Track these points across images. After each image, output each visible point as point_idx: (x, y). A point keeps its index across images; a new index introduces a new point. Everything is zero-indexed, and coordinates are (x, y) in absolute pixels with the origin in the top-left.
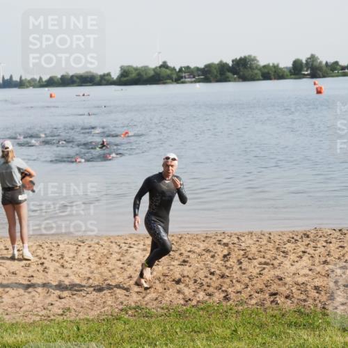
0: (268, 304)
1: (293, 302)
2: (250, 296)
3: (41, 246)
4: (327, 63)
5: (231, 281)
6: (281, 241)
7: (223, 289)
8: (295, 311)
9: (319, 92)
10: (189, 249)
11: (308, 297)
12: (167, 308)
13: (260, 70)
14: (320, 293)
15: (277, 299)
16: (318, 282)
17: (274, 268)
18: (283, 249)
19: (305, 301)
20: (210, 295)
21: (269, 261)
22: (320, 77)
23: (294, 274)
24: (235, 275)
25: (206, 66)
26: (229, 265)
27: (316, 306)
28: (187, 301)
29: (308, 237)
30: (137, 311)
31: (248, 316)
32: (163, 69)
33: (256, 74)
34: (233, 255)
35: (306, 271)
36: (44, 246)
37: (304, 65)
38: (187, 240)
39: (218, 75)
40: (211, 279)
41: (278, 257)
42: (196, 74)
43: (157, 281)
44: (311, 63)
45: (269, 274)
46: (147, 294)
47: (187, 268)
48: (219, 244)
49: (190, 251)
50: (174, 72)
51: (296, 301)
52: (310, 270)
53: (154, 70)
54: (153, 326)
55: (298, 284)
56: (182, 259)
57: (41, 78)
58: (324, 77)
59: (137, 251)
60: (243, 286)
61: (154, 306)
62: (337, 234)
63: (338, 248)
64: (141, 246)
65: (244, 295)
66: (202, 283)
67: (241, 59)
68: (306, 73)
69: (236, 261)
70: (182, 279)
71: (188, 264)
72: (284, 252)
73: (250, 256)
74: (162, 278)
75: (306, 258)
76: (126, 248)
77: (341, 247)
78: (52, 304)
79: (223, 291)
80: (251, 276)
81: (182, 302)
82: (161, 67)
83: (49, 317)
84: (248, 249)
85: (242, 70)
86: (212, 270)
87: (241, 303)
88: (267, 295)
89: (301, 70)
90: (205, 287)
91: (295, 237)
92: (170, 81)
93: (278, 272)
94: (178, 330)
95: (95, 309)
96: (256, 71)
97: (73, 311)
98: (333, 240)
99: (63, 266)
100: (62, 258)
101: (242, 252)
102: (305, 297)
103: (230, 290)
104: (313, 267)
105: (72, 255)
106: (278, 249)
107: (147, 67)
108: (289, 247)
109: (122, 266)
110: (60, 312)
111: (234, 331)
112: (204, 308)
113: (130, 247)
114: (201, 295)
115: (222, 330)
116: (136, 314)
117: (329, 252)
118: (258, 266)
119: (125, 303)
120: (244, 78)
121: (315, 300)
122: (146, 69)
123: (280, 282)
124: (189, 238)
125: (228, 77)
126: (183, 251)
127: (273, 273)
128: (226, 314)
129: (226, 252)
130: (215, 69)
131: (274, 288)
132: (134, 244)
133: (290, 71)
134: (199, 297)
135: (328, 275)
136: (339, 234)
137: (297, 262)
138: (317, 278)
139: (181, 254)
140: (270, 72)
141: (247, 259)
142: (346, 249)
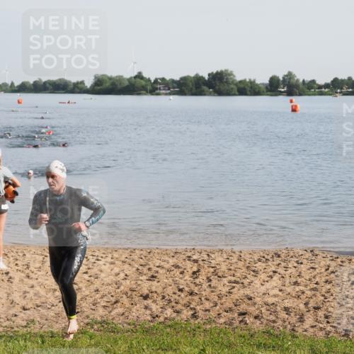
0: (236, 323)
1: (262, 323)
2: (219, 314)
3: (6, 255)
4: (304, 81)
5: (200, 299)
6: (251, 260)
7: (192, 306)
8: (264, 332)
9: (294, 110)
10: (157, 265)
11: (277, 317)
12: (134, 324)
13: (236, 85)
14: (289, 315)
15: (247, 319)
16: (287, 303)
17: (244, 287)
18: (253, 268)
19: (274, 322)
20: (178, 312)
21: (239, 279)
22: (296, 95)
23: (264, 294)
24: (203, 293)
25: (181, 79)
26: (198, 283)
27: (285, 327)
28: (154, 317)
29: (279, 256)
30: (103, 326)
31: (216, 335)
32: (138, 80)
33: (232, 89)
34: (203, 272)
35: (276, 291)
36: (9, 255)
37: (281, 82)
38: (156, 255)
39: (194, 88)
40: (179, 296)
41: (248, 276)
42: (171, 86)
43: (124, 296)
44: (288, 81)
45: (239, 293)
46: (114, 309)
47: (155, 283)
48: (189, 260)
49: (158, 267)
50: (149, 83)
51: (265, 322)
52: (281, 290)
53: (129, 80)
54: (120, 342)
55: (268, 305)
56: (150, 274)
57: (12, 83)
58: (300, 95)
59: (105, 265)
60: (212, 305)
61: (120, 322)
62: (309, 255)
63: (309, 269)
64: (109, 259)
65: (213, 314)
66: (170, 300)
67: (217, 73)
68: (283, 90)
69: (205, 278)
70: (150, 294)
71: (157, 280)
72: (254, 271)
73: (220, 274)
74: (130, 293)
75: (276, 278)
76: (93, 261)
77: (312, 268)
78: (16, 316)
79: (191, 309)
80: (221, 294)
81: (149, 318)
82: (135, 77)
83: (13, 328)
84: (218, 267)
85: (218, 84)
86: (181, 287)
87: (210, 321)
88: (236, 315)
89: (278, 87)
90: (173, 304)
91: (266, 256)
92: (144, 92)
93: (248, 292)
94: (145, 347)
95: (59, 322)
96: (232, 86)
97: (37, 323)
98: (305, 261)
99: (28, 277)
100: (28, 268)
101: (212, 270)
102: (274, 318)
103: (198, 308)
104: (283, 288)
105: (38, 265)
106: (248, 267)
107: (122, 76)
108: (260, 266)
109: (89, 279)
110: (24, 323)
111: (202, 350)
112: (172, 325)
113: (98, 260)
114: (169, 312)
115: (189, 348)
116: (102, 328)
117: (300, 273)
118: (228, 284)
119: (91, 317)
120: (220, 93)
121: (285, 322)
122: (120, 78)
123: (249, 302)
124: (158, 253)
125: (203, 91)
126: (151, 266)
127: (242, 292)
128: (193, 332)
129: (195, 269)
130: (191, 81)
131: (243, 307)
132: (102, 257)
133: (267, 88)
134: (166, 314)
135: (299, 297)
136: (311, 255)
137: (267, 281)
138: (287, 299)
139: (149, 269)
140: (246, 87)
141: (216, 277)
142: (317, 270)
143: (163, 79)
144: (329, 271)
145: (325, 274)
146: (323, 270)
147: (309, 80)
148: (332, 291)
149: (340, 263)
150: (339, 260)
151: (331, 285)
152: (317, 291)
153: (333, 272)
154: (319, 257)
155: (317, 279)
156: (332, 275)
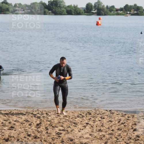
4: (107, 6)
5: (41, 140)
6: (73, 116)
13: (66, 8)
17: (68, 133)
18: (74, 122)
22: (103, 15)
23: (80, 137)
24: (43, 137)
26: (40, 131)
29: (90, 114)
32: (4, 4)
33: (63, 11)
34: (43, 124)
35: (88, 135)
37: (93, 7)
40: (28, 139)
41: (71, 126)
44: (97, 6)
47: (13, 131)
48: (34, 117)
49: (15, 121)
52: (90, 135)
56: (10, 126)
58: (105, 15)
63: (108, 122)
66: (22, 141)
67: (54, 1)
68: (94, 12)
69: (44, 128)
70: (10, 138)
71: (14, 129)
72: (74, 123)
73: (54, 125)
75: (88, 127)
77: (110, 121)
80: (53, 137)
82: (2, 3)
84: (52, 121)
85: (54, 8)
86: (29, 133)
89: (91, 10)
91: (82, 114)
93: (70, 136)
96: (63, 9)
98: (106, 117)
101: (49, 123)
104: (92, 133)
108: (78, 120)
117: (103, 124)
120: (56, 13)
125: (45, 12)
126: (11, 121)
127: (67, 136)
129: (38, 122)
133: (84, 10)
135: (101, 138)
136: (109, 113)
137: (82, 129)
138: (94, 140)
139: (10, 123)
140: (72, 10)
141: (51, 127)
142: (113, 123)
143: (20, 4)
144: (120, 123)
145: (118, 124)
146: (117, 122)
147: (111, 6)
148: (121, 135)
149: (127, 118)
150: (126, 116)
151: (121, 131)
152: (113, 135)
153: (122, 124)
154: (114, 114)
155: (113, 128)
156: (122, 125)
